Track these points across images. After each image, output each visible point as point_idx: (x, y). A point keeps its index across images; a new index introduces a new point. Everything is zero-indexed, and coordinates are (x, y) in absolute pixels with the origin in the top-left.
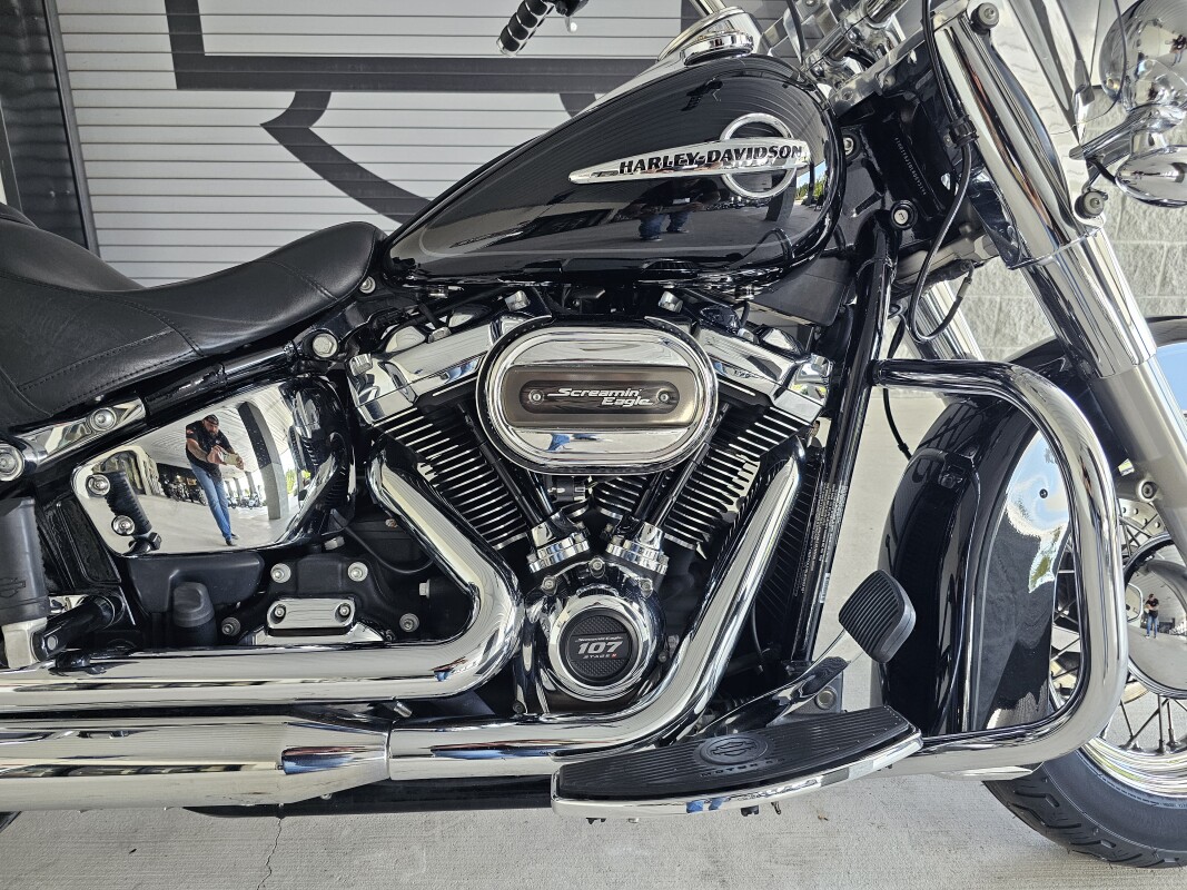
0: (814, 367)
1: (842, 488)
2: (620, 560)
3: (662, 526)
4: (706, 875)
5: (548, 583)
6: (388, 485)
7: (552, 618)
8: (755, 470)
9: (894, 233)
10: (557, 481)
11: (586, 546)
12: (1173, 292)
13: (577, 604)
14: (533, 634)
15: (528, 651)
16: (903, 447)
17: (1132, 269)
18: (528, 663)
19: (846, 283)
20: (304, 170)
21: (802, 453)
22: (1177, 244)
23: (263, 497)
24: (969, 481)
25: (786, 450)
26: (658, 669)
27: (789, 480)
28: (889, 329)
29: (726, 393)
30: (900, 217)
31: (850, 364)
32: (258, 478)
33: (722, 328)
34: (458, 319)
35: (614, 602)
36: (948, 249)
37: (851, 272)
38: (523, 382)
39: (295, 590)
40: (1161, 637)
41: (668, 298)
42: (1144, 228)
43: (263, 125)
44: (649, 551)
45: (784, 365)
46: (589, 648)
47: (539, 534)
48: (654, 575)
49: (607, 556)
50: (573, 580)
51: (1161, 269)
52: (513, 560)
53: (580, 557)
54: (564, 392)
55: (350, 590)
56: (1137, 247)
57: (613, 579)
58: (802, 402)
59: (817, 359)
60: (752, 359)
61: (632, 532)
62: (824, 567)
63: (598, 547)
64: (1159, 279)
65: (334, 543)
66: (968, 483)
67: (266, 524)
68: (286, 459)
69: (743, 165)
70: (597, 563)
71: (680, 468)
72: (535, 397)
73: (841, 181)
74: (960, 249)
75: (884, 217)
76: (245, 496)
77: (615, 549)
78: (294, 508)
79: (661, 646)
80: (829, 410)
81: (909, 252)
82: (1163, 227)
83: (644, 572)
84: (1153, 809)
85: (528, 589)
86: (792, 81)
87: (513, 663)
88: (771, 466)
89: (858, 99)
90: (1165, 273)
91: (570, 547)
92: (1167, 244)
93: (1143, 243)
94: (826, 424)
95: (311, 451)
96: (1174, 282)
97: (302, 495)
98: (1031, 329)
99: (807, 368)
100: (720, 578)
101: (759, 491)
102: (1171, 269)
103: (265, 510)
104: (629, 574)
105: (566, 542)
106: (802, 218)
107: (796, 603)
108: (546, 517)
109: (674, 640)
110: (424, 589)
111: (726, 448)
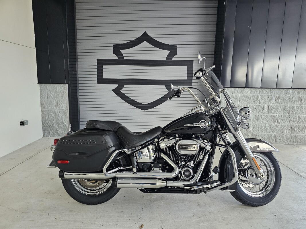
0: (210, 144)
1: (213, 158)
2: (189, 165)
3: (193, 161)
4: (198, 206)
5: (181, 167)
6: (163, 155)
7: (182, 170)
8: (203, 155)
9: (218, 129)
10: (182, 156)
11: (185, 163)
12: (280, 123)
13: (184, 169)
14: (180, 173)
15: (179, 175)
16: (221, 153)
17: (271, 119)
18: (179, 177)
19: (213, 134)
20: (119, 98)
21: (208, 153)
22: (279, 115)
23: (149, 156)
24: (228, 157)
25: (207, 153)
26: (193, 177)
27: (207, 157)
28: (218, 139)
29: (200, 147)
30: (219, 127)
31: (213, 143)
32: (148, 153)
33: (199, 139)
34: (171, 138)
35: (188, 169)
36: (224, 131)
37: (214, 133)
38: (180, 145)
39: (154, 167)
40: (252, 177)
41: (193, 136)
42: (273, 112)
43: (112, 90)
44: (192, 164)
45: (206, 144)
46: (186, 173)
47: (180, 162)
48: (193, 166)
49: (187, 164)
50: (184, 167)
51: (277, 119)
52: (177, 164)
53: (184, 164)
54: (184, 147)
55: (159, 167)
56: (272, 115)
57: (188, 167)
58: (208, 148)
59: (210, 143)
60: (202, 142)
61: (190, 162)
62: (211, 167)
63: (186, 163)
64: (277, 121)
65: (156, 162)
66: (227, 157)
67: (149, 159)
68: (151, 152)
69: (202, 125)
70: (186, 165)
71: (195, 155)
72: (181, 147)
73: (212, 123)
74: (226, 131)
75: (217, 127)
76: (146, 155)
77: (188, 164)
78: (152, 158)
79: (193, 174)
80: (212, 148)
81: (220, 131)
82: (277, 112)
83: (191, 166)
84: (252, 198)
85: (179, 168)
86: (206, 115)
87: (177, 176)
88: (205, 155)
89: (214, 114)
90: (278, 120)
91: (183, 163)
92: (278, 115)
93: (273, 115)
94: (211, 150)
95: (155, 152)
96: (280, 122)
97: (153, 157)
98: (253, 130)
99: (209, 144)
100: (199, 167)
101: (204, 158)
102: (279, 119)
103: (149, 158)
104: (190, 166)
105: (182, 163)
106: (208, 128)
107: (208, 170)
108: (180, 160)
109: (194, 174)
110: (167, 167)
111: (200, 153)
